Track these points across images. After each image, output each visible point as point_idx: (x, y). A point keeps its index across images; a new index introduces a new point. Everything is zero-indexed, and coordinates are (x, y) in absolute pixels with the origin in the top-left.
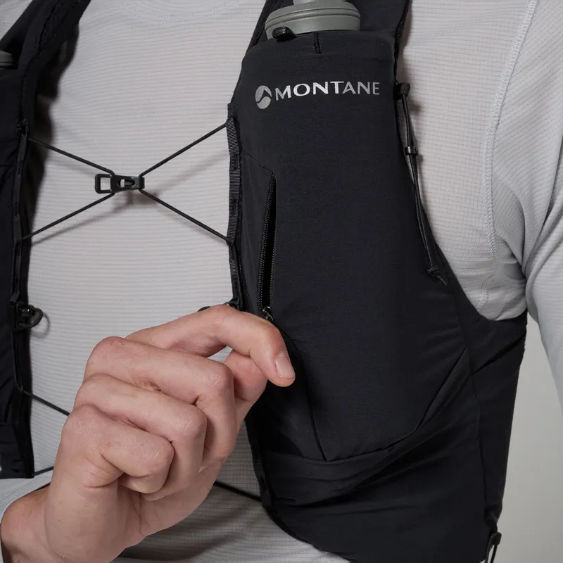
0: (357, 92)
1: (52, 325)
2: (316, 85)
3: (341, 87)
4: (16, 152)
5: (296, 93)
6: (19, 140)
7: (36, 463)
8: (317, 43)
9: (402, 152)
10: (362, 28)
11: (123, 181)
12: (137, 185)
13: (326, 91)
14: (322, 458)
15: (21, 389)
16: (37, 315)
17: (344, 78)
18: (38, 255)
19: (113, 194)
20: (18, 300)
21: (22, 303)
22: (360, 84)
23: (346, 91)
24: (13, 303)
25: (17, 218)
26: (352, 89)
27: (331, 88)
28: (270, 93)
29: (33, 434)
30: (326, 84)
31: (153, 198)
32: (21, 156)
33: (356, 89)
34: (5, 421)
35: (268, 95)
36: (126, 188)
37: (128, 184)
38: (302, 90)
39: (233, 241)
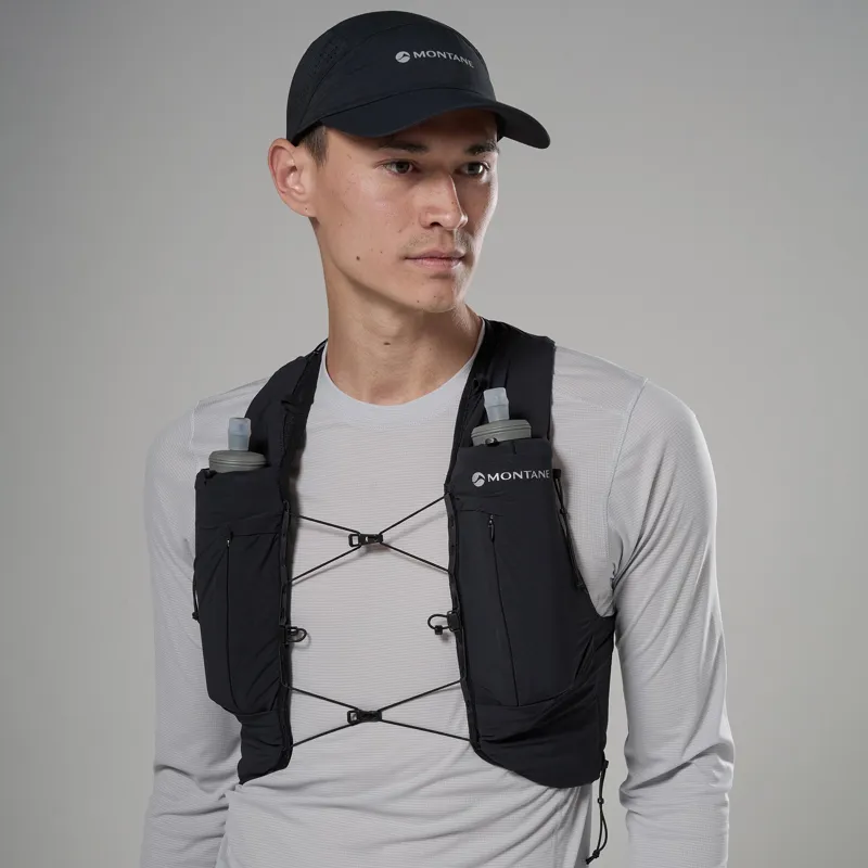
0: (538, 477)
2: (515, 473)
3: (530, 474)
4: (281, 524)
5: (502, 478)
6: (283, 515)
10: (533, 437)
11: (366, 539)
12: (377, 539)
13: (521, 477)
15: (286, 686)
17: (531, 469)
20: (285, 624)
22: (539, 472)
23: (532, 476)
24: (282, 626)
25: (284, 569)
26: (535, 475)
27: (524, 475)
28: (483, 477)
30: (521, 472)
32: (285, 525)
33: (537, 475)
36: (368, 542)
37: (370, 539)
38: (506, 476)
39: (452, 572)
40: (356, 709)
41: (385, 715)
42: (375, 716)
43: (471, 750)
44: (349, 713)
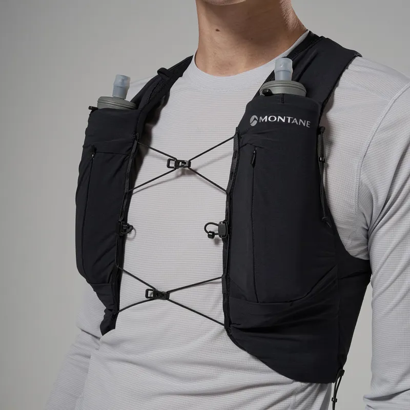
0: (298, 123)
1: (137, 234)
2: (279, 117)
3: (291, 120)
4: (131, 148)
5: (269, 120)
6: (134, 143)
7: (120, 306)
8: (283, 99)
9: (317, 159)
10: (307, 95)
11: (181, 163)
12: (187, 165)
13: (284, 121)
14: (256, 301)
15: (118, 266)
16: (130, 228)
17: (293, 116)
18: (135, 199)
19: (175, 169)
20: (122, 221)
21: (124, 222)
22: (301, 120)
23: (293, 122)
24: (119, 222)
25: (127, 181)
26: (296, 122)
27: (287, 120)
28: (257, 119)
29: (121, 293)
30: (285, 117)
31: (194, 172)
32: (133, 150)
33: (298, 122)
34: (108, 283)
35: (256, 120)
36: (182, 166)
37: (183, 164)
38: (272, 119)
39: (229, 192)
40: (154, 288)
41: (172, 296)
42: (165, 296)
43: (225, 333)
44: (147, 291)
